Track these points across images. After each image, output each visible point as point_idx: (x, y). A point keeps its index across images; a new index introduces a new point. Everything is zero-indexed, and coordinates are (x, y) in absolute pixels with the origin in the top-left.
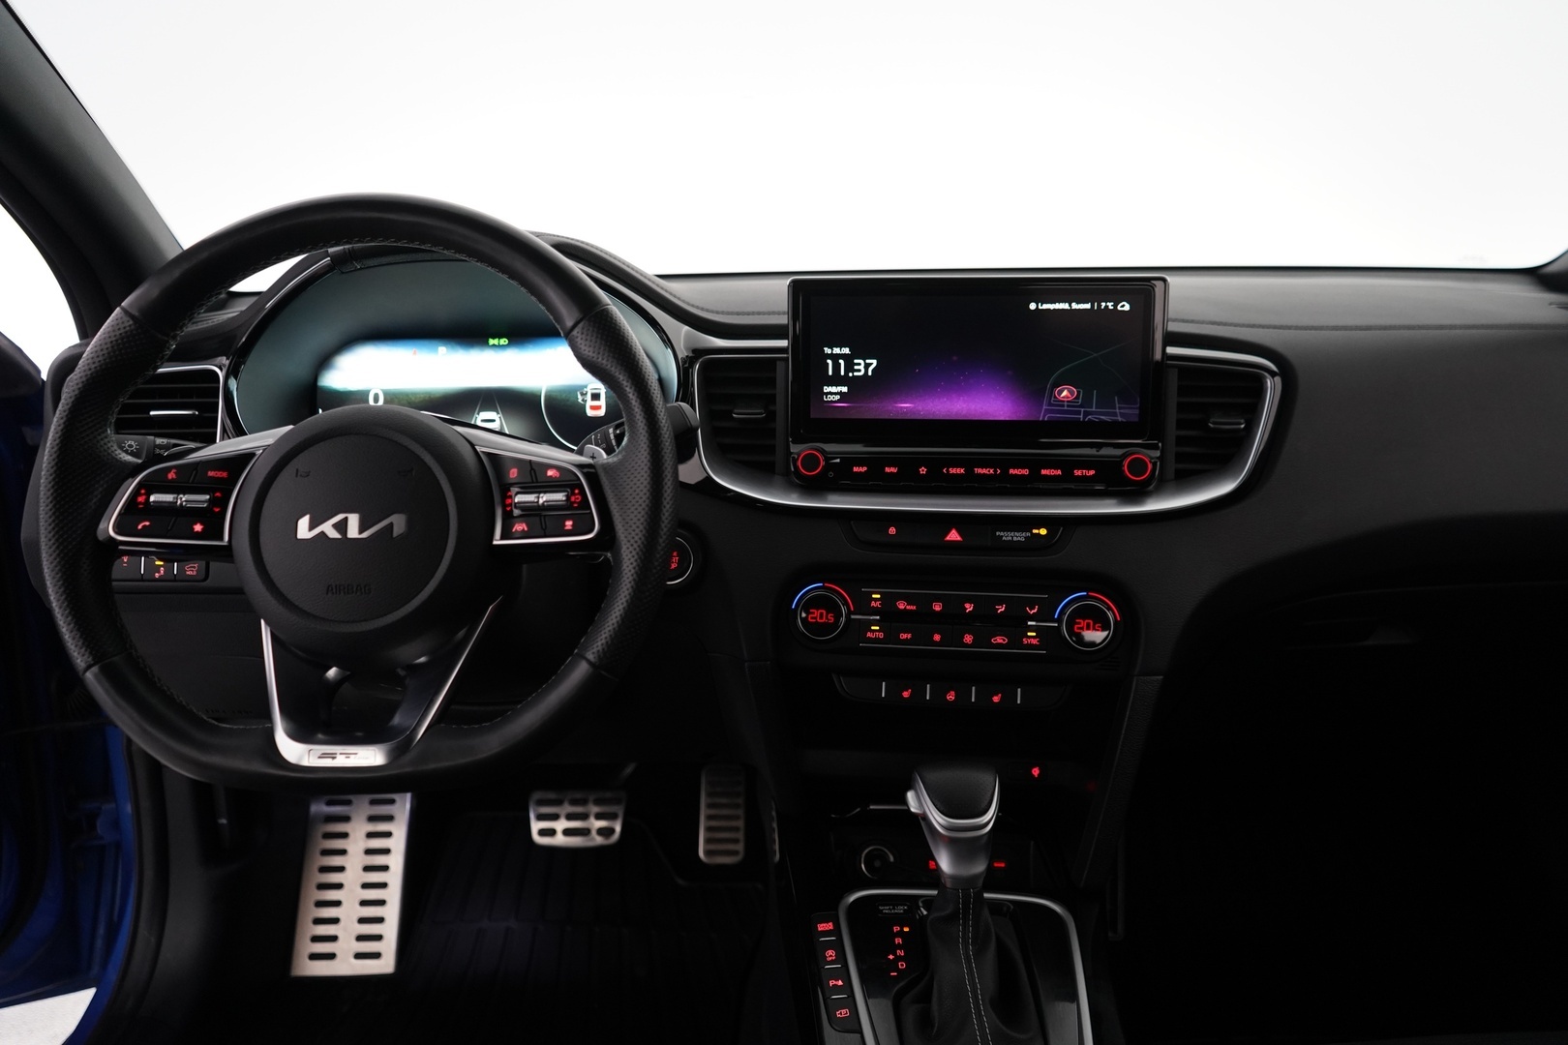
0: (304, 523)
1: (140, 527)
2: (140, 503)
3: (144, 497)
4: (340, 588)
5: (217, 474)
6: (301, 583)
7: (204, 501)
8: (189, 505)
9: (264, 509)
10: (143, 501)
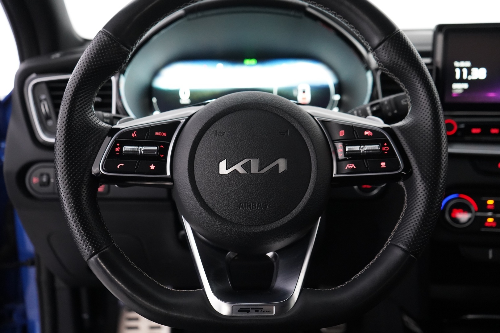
0: (223, 165)
1: (118, 167)
2: (117, 152)
3: (119, 148)
4: (247, 205)
5: (160, 134)
6: (223, 202)
7: (154, 151)
8: (145, 153)
9: (196, 156)
10: (119, 151)
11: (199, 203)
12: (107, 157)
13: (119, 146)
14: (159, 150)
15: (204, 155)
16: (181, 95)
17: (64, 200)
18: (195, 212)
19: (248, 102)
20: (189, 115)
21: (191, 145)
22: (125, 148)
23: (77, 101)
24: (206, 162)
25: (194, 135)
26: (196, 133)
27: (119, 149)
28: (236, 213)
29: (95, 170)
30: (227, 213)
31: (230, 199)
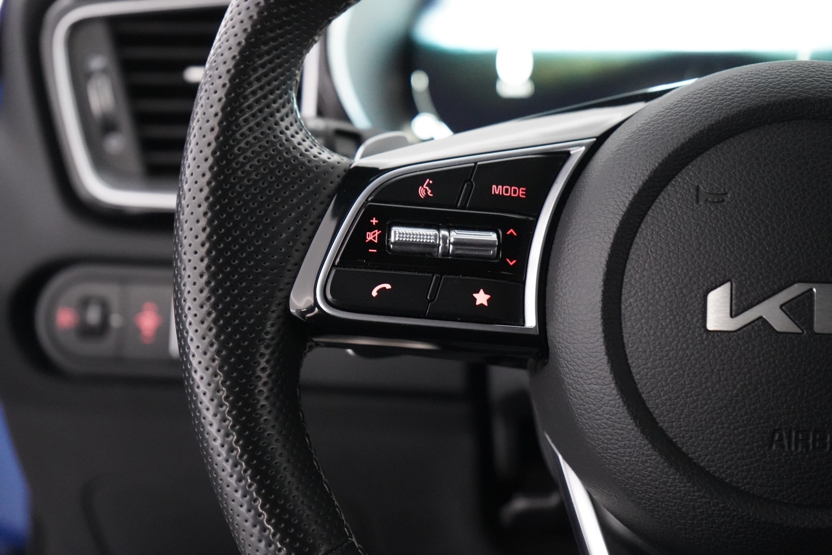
0: (719, 300)
1: (374, 293)
2: (371, 244)
3: (377, 232)
4: (797, 437)
5: (507, 191)
6: (714, 423)
7: (487, 245)
8: (459, 252)
9: (628, 267)
10: (376, 241)
11: (636, 422)
12: (338, 259)
13: (377, 227)
14: (505, 244)
15: (655, 265)
16: (502, 69)
17: (205, 394)
18: (622, 450)
19: (804, 95)
20: (598, 131)
21: (615, 230)
22: (398, 233)
23: (252, 79)
24: (664, 288)
25: (624, 199)
26: (631, 192)
27: (376, 235)
28: (756, 461)
29: (299, 302)
30: (727, 461)
31: (741, 416)
